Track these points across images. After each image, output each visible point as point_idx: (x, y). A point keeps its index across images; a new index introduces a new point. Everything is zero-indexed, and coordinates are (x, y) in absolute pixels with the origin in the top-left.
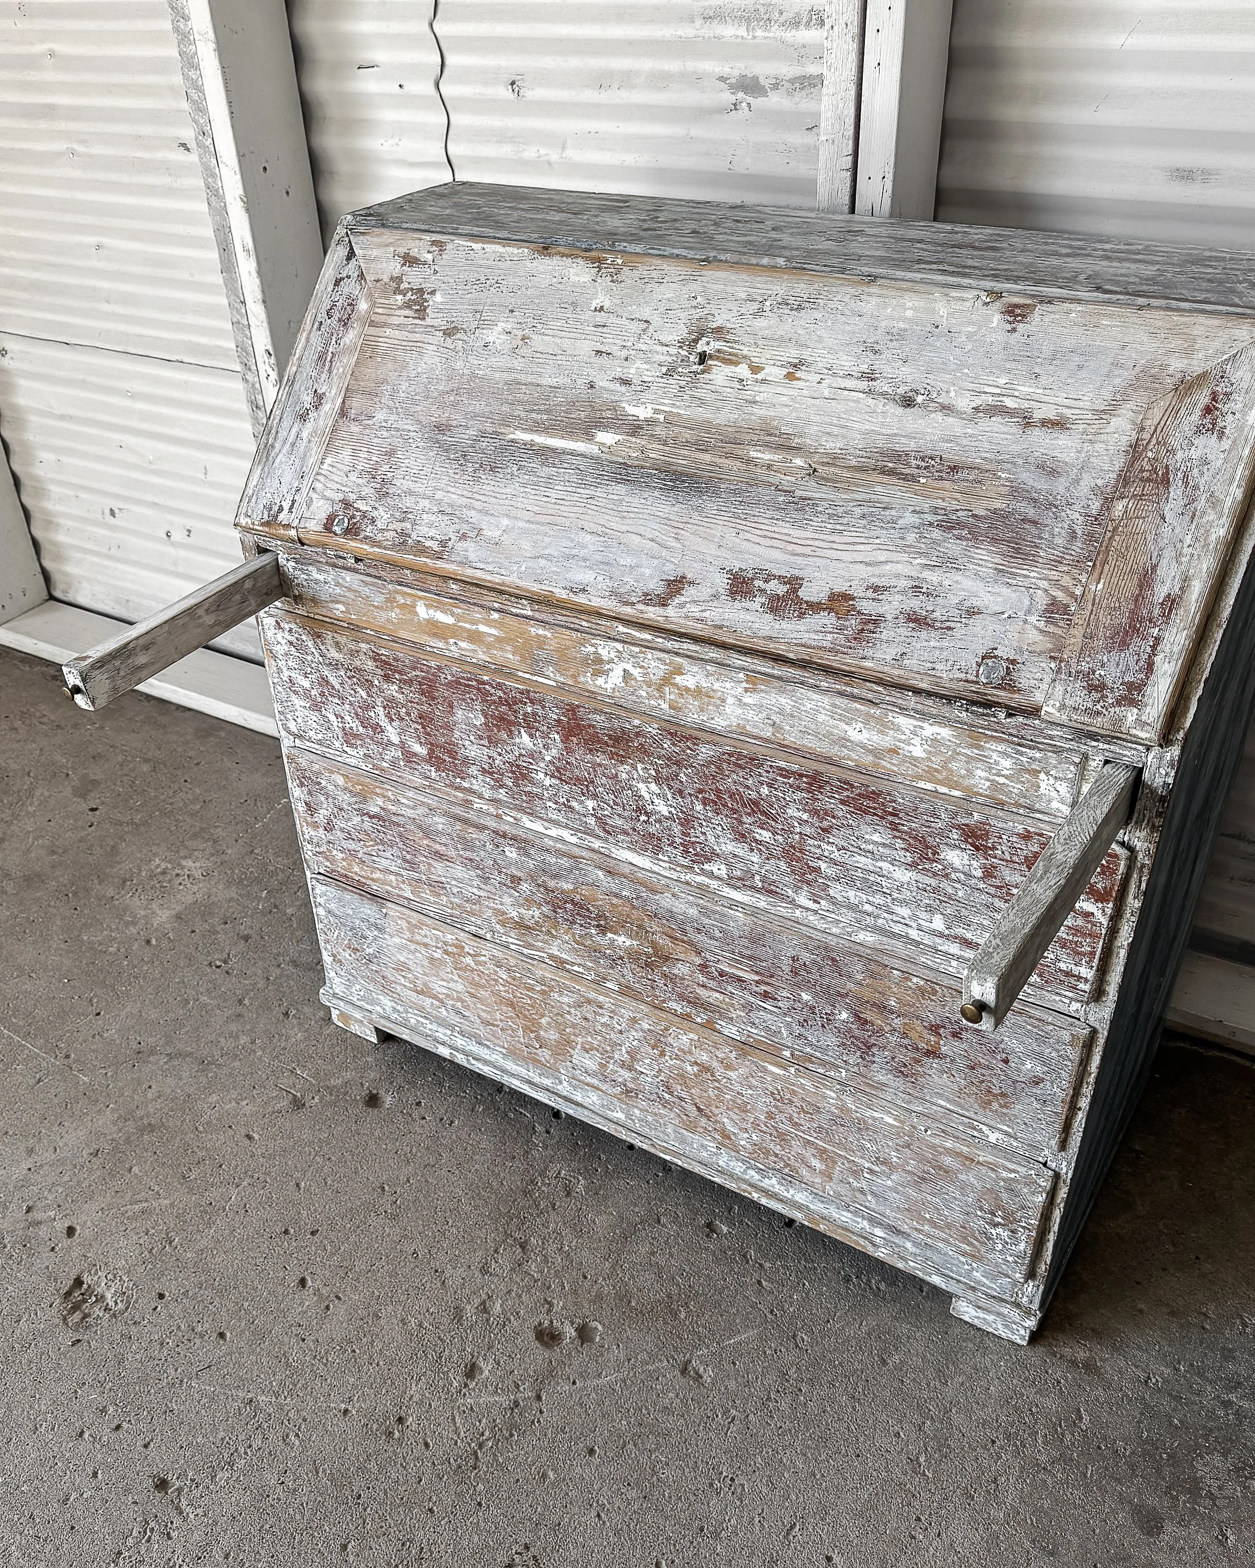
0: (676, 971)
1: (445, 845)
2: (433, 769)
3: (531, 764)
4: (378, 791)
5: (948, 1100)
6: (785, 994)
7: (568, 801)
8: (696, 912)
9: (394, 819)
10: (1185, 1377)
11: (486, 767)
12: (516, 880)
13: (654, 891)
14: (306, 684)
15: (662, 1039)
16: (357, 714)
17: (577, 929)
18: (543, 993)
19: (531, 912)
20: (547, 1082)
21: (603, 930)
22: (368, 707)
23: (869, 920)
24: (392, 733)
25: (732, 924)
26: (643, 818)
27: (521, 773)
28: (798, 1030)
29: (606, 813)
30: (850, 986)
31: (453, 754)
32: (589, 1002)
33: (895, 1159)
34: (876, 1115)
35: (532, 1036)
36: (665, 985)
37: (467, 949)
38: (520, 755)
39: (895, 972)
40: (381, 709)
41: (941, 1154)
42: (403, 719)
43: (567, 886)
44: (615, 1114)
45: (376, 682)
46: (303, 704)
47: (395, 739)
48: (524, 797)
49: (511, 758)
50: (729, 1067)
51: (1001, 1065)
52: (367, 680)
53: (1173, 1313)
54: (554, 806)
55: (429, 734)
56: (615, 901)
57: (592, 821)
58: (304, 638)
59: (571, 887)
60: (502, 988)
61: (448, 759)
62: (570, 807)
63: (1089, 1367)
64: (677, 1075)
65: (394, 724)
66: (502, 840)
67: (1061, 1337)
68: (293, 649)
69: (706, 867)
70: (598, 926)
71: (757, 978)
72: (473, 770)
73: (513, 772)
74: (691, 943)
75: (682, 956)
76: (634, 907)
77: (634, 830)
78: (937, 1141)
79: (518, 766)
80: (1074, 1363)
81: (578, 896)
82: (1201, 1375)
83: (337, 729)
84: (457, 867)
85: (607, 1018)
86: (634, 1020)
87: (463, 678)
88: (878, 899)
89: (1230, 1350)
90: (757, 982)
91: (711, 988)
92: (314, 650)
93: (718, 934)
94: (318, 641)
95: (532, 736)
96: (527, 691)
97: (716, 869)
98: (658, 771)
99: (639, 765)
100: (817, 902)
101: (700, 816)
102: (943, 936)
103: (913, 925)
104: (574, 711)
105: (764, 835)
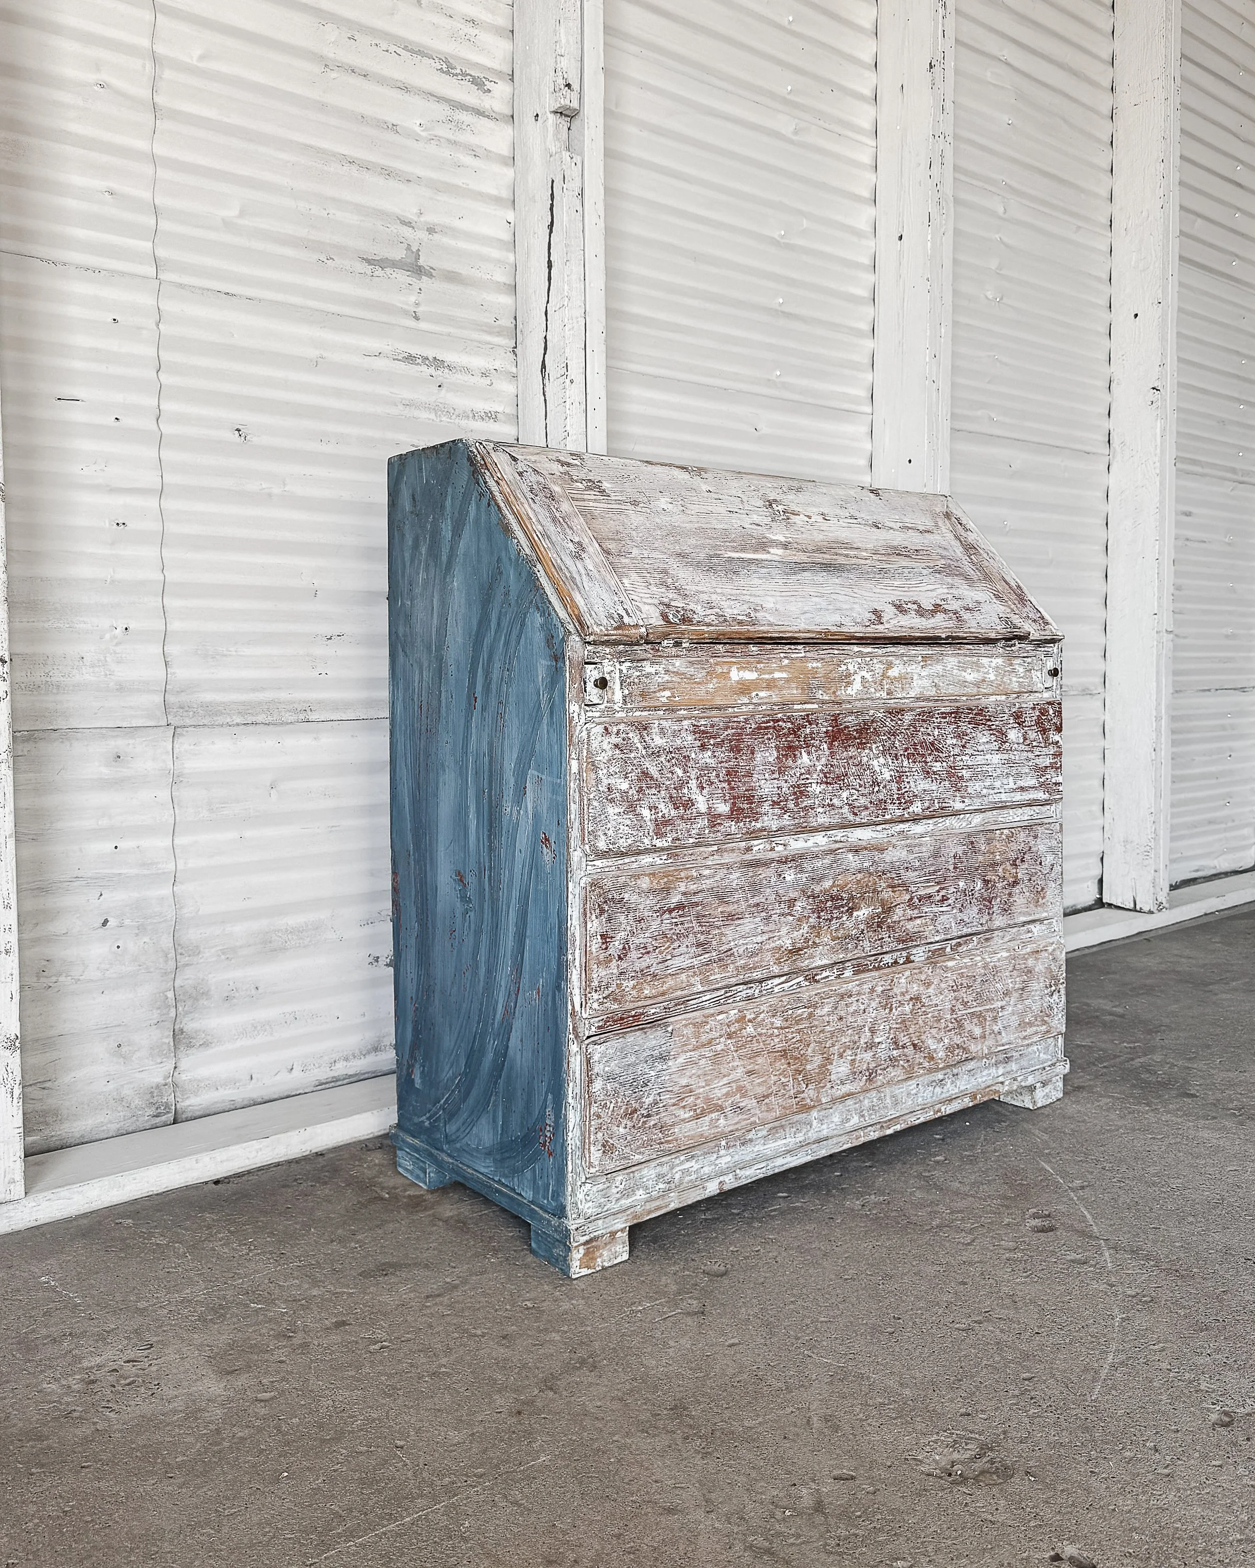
0: (895, 918)
1: (738, 902)
2: (733, 823)
3: (807, 779)
4: (683, 874)
5: (1024, 914)
6: (952, 890)
7: (831, 800)
8: (905, 853)
9: (695, 899)
11: (775, 799)
12: (792, 902)
13: (882, 850)
14: (624, 786)
15: (891, 994)
16: (671, 797)
17: (835, 924)
18: (811, 1015)
19: (801, 931)
20: (800, 1137)
21: (850, 911)
22: (682, 784)
24: (702, 805)
25: (924, 849)
26: (876, 789)
27: (801, 792)
28: (960, 916)
29: (855, 797)
30: (981, 858)
31: (750, 799)
32: (842, 997)
33: (1011, 985)
34: (999, 955)
35: (800, 1078)
36: (889, 937)
37: (749, 1017)
38: (801, 774)
40: (694, 781)
41: (1026, 959)
42: (712, 783)
43: (827, 884)
44: (852, 1123)
45: (693, 756)
46: (617, 810)
47: (703, 808)
48: (802, 814)
49: (793, 781)
50: (928, 984)
51: (1039, 867)
52: (685, 757)
54: (821, 810)
55: (733, 789)
56: (859, 876)
57: (846, 809)
58: (631, 735)
59: (830, 883)
60: (777, 1040)
61: (746, 806)
62: (832, 805)
64: (901, 1023)
65: (705, 791)
66: (784, 867)
68: (618, 751)
69: (911, 810)
70: (847, 911)
71: (937, 888)
72: (766, 807)
73: (795, 793)
74: (903, 884)
75: (898, 901)
76: (871, 874)
77: (871, 802)
78: (1024, 952)
79: (798, 787)
81: (835, 889)
83: (649, 823)
84: (747, 920)
85: (855, 1004)
86: (872, 990)
87: (763, 722)
90: (938, 891)
91: (915, 918)
92: (639, 745)
93: (918, 864)
94: (645, 733)
95: (809, 753)
96: (808, 715)
97: (916, 808)
98: (884, 746)
99: (874, 746)
100: (964, 802)
101: (907, 770)
102: (1014, 790)
103: (1002, 791)
104: (836, 720)
105: (937, 766)
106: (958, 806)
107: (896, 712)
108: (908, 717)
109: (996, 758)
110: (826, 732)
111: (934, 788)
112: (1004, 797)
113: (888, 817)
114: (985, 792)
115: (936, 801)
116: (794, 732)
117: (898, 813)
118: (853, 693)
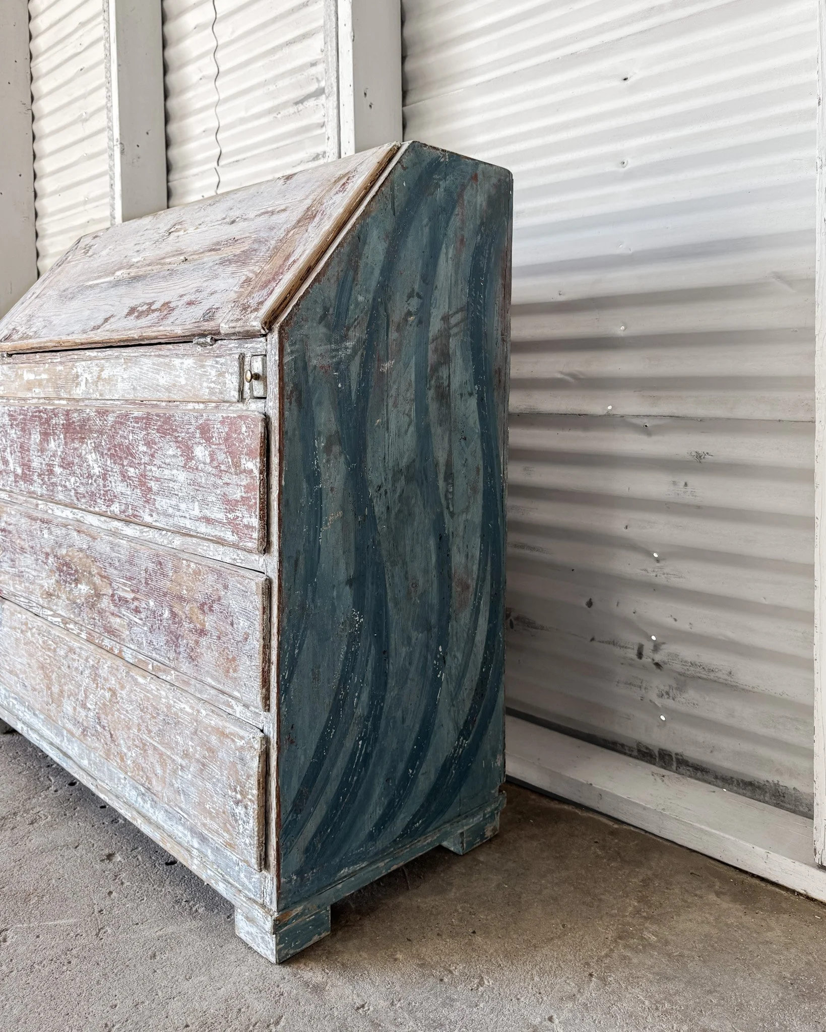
0: (103, 606)
1: (25, 540)
2: (23, 483)
3: (54, 461)
6: (144, 605)
7: (65, 482)
9: (9, 528)
10: (396, 1010)
11: (40, 472)
12: (47, 556)
13: (94, 538)
15: (97, 672)
17: (68, 587)
18: (55, 650)
19: (52, 581)
21: (77, 583)
22: (5, 450)
23: (171, 521)
24: (12, 464)
25: (123, 552)
26: (90, 481)
27: (50, 470)
28: (150, 637)
30: (168, 584)
31: (29, 468)
32: (71, 650)
33: (191, 749)
34: (182, 706)
35: (49, 693)
36: (99, 620)
37: (29, 626)
38: (50, 456)
39: (184, 562)
40: (9, 449)
41: (211, 731)
42: (15, 452)
43: (64, 551)
45: (9, 431)
47: (12, 468)
48: (51, 488)
49: (48, 460)
51: (231, 629)
53: (422, 966)
55: (22, 458)
56: (81, 555)
59: (66, 551)
61: (27, 473)
62: (66, 487)
63: (318, 989)
64: (102, 704)
65: (13, 457)
66: (43, 526)
67: (312, 964)
70: (75, 580)
71: (133, 596)
72: (35, 476)
73: (48, 471)
74: (108, 577)
75: (105, 591)
76: (87, 557)
79: (50, 465)
80: (307, 984)
81: (68, 558)
82: (410, 1012)
84: (28, 556)
86: (87, 659)
87: (35, 412)
88: (174, 501)
89: (453, 1000)
90: (133, 600)
91: (116, 615)
93: (118, 564)
95: (55, 440)
96: (54, 409)
97: (116, 508)
98: (95, 443)
99: (89, 442)
100: (152, 516)
101: (110, 469)
102: (199, 519)
103: (187, 516)
104: (67, 415)
105: (132, 472)
106: (148, 519)
107: (102, 413)
108: (111, 418)
109: (182, 476)
110: (63, 425)
111: (129, 493)
112: (188, 523)
113: (97, 509)
114: (170, 511)
115: (130, 507)
116: (48, 421)
117: (104, 508)
118: (80, 392)
